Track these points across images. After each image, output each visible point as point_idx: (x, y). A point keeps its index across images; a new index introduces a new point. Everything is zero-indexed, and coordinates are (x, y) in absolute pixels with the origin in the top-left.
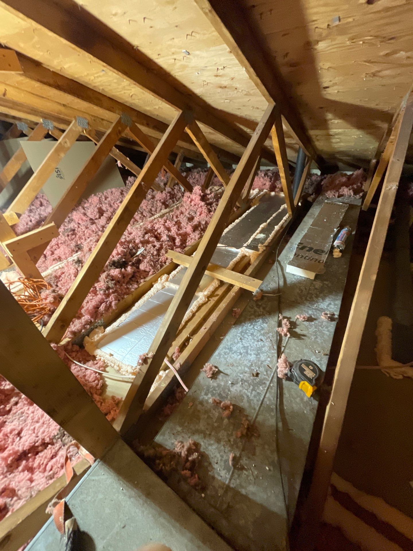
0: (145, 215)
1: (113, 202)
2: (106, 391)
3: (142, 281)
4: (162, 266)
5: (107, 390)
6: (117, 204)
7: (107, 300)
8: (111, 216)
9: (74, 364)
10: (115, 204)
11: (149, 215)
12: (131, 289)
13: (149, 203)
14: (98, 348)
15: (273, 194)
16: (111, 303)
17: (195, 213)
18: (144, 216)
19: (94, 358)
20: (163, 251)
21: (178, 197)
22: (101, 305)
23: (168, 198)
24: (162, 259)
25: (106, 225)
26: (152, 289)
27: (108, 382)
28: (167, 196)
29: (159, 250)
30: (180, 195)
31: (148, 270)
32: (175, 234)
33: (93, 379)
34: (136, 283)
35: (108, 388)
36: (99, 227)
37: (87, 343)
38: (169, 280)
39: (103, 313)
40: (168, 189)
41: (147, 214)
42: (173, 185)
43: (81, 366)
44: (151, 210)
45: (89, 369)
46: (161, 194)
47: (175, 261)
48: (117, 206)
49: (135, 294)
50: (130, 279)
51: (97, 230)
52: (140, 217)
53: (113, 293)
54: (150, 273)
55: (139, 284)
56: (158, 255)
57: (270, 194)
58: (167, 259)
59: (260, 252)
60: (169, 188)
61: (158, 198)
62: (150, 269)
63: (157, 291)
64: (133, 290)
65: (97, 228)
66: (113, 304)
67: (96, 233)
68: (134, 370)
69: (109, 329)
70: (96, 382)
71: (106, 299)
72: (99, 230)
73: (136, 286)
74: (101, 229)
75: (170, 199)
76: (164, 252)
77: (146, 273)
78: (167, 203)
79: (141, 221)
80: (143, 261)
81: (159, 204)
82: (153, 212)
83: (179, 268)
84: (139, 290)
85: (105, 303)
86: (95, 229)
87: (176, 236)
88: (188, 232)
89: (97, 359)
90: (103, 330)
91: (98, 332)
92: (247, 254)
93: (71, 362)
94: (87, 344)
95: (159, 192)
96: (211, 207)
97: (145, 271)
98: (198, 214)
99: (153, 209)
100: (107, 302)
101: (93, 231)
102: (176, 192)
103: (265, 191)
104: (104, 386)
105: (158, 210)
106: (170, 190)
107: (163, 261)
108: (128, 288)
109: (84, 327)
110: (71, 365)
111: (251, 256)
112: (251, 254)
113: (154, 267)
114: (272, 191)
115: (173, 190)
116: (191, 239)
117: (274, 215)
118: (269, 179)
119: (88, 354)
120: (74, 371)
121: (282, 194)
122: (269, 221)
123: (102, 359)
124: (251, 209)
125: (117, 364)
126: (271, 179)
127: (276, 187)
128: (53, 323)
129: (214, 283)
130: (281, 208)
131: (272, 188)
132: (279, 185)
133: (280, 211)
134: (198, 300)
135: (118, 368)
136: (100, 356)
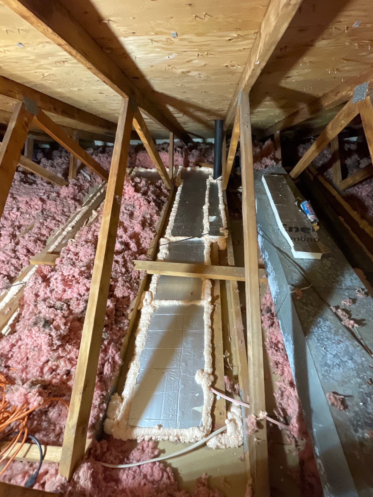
0: (60, 220)
1: (8, 212)
2: (181, 478)
3: (129, 311)
4: (138, 283)
5: (180, 476)
6: (13, 213)
7: (108, 356)
8: (13, 232)
9: (122, 471)
10: (11, 214)
11: (63, 219)
12: (123, 328)
13: (58, 203)
14: (133, 427)
15: (189, 169)
16: (113, 358)
17: (134, 207)
18: (59, 221)
19: (133, 443)
20: (129, 265)
21: (86, 188)
22: (103, 367)
23: (77, 191)
24: (134, 275)
25: (15, 247)
26: (142, 316)
27: (175, 463)
28: (74, 190)
29: (125, 265)
30: (88, 185)
31: (126, 294)
32: (128, 239)
33: (159, 474)
34: (124, 318)
35: (179, 472)
36: (10, 254)
37: (112, 428)
38: (154, 296)
39: (111, 377)
40: (71, 181)
41: (62, 217)
42: (75, 174)
43: (129, 468)
44: (63, 211)
45: (142, 465)
46: (67, 188)
47: (149, 272)
48: (14, 216)
49: (129, 332)
50: (115, 315)
51: (8, 258)
52: (55, 224)
53: (109, 343)
54: (132, 297)
55: (127, 316)
56: (127, 271)
57: (186, 170)
58: (139, 272)
59: (226, 237)
60: (73, 180)
61: (65, 194)
62: (129, 293)
63: (151, 317)
64: (126, 328)
65: (7, 255)
66: (117, 358)
67: (8, 263)
68: (203, 431)
69: (127, 393)
70: (165, 475)
71: (106, 356)
72: (11, 258)
73: (126, 321)
74: (13, 255)
75: (79, 192)
76: (132, 266)
77: (126, 299)
78: (78, 198)
79: (56, 228)
80: (115, 286)
81: (71, 202)
82: (67, 214)
83: (154, 280)
84: (131, 324)
85: (107, 363)
86: (6, 258)
87: (129, 241)
88: (137, 232)
89: (139, 441)
90: (120, 397)
91: (117, 404)
92: (213, 241)
93: (114, 471)
94: (113, 430)
95: (64, 187)
96: (148, 197)
97: (123, 297)
98: (138, 207)
99: (65, 210)
100: (109, 359)
101: (3, 262)
102: (82, 182)
103: (180, 167)
104: (175, 471)
105: (72, 209)
106: (75, 181)
107: (137, 278)
108: (120, 328)
109: (100, 410)
110: (118, 475)
111: (218, 243)
112: (217, 241)
113: (131, 288)
114: (188, 166)
115: (78, 180)
116: (145, 238)
117: (207, 192)
118: (180, 155)
119: (122, 442)
120: (130, 482)
121: (198, 169)
122: (207, 200)
123: (147, 438)
124: (180, 189)
125: (175, 434)
126: (182, 154)
127: (189, 162)
128: (74, 436)
129: (208, 285)
130: (208, 183)
131: (186, 164)
132: (192, 160)
133: (208, 187)
134: (205, 310)
135: (176, 438)
136: (143, 436)
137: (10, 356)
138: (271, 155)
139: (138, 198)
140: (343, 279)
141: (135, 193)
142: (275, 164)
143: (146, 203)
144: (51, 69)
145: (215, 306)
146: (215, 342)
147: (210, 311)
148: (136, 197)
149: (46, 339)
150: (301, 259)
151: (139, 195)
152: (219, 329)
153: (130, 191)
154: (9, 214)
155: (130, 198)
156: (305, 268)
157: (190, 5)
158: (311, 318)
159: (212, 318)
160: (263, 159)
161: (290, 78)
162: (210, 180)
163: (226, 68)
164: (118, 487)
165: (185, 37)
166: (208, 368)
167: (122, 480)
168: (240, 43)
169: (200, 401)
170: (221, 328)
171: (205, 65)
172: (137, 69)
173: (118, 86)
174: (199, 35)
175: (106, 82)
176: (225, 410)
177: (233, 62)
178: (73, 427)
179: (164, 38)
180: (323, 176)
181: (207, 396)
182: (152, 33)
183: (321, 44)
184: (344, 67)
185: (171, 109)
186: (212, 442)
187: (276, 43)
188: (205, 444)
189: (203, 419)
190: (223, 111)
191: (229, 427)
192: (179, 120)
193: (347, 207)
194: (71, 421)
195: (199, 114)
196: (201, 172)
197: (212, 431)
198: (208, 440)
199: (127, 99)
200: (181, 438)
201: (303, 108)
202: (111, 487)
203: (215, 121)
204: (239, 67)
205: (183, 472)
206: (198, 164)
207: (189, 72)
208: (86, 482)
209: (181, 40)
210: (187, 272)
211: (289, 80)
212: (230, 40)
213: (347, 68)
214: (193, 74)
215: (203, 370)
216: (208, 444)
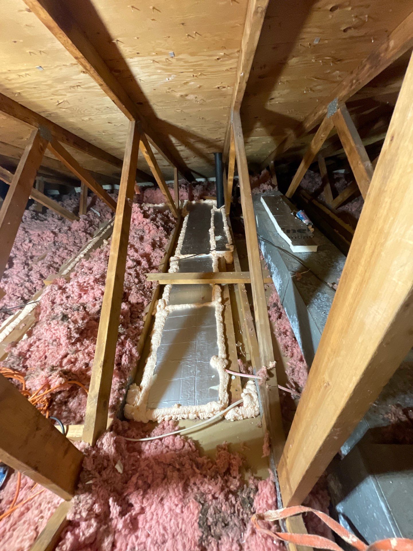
0: (72, 250)
1: (20, 243)
2: (202, 448)
3: (143, 314)
4: (151, 292)
5: (201, 446)
6: (25, 245)
7: (125, 349)
8: (25, 261)
9: (144, 443)
10: (23, 245)
11: (75, 249)
12: (139, 327)
13: (70, 235)
14: (153, 409)
15: (194, 202)
16: (130, 351)
17: (143, 232)
18: (70, 251)
19: (153, 424)
20: (141, 276)
21: (96, 223)
22: (121, 359)
23: (88, 225)
24: (147, 285)
25: (29, 272)
26: (157, 320)
27: (195, 437)
28: (85, 224)
29: (138, 276)
30: (98, 220)
31: (140, 301)
32: (139, 257)
33: (180, 444)
34: (139, 319)
35: (200, 443)
36: (23, 277)
37: (132, 412)
38: (167, 303)
39: (129, 368)
40: (82, 216)
41: (74, 248)
42: (85, 210)
43: (151, 441)
44: (75, 242)
45: (164, 437)
46: (78, 222)
47: (161, 283)
48: (27, 247)
49: (144, 332)
50: (131, 317)
51: (22, 281)
52: (68, 254)
53: (126, 339)
54: (145, 303)
55: (142, 318)
56: (140, 282)
57: (191, 203)
58: (152, 283)
59: (232, 251)
60: (84, 215)
61: (76, 228)
62: (142, 299)
63: (165, 319)
64: (141, 327)
65: (21, 278)
66: (134, 351)
67: (21, 286)
69: (145, 382)
70: (186, 444)
71: (123, 349)
72: (25, 281)
73: (141, 323)
74: (27, 279)
75: (90, 226)
76: (144, 277)
77: (140, 306)
78: (89, 232)
79: (69, 257)
80: (129, 294)
81: (82, 234)
82: (78, 245)
83: (166, 290)
84: (146, 325)
85: (125, 354)
86: (19, 281)
87: (141, 259)
88: (147, 252)
89: (159, 422)
90: (138, 387)
91: (136, 392)
92: (221, 256)
93: (137, 444)
94: (133, 414)
95: (75, 221)
96: (157, 223)
97: (138, 303)
99: (77, 241)
100: (126, 352)
101: (17, 284)
102: (92, 219)
103: (185, 201)
104: (196, 443)
105: (83, 241)
106: (86, 217)
107: (150, 287)
108: (136, 328)
109: (120, 395)
110: (140, 447)
111: (225, 257)
112: (224, 255)
113: (145, 295)
114: (193, 200)
115: (88, 216)
116: (156, 258)
117: (212, 219)
118: (185, 190)
119: (142, 424)
120: (152, 451)
121: (202, 202)
122: (212, 224)
123: (167, 418)
124: (186, 219)
125: (194, 411)
126: (186, 189)
127: (193, 196)
128: (96, 404)
129: (217, 290)
130: (212, 212)
131: (191, 198)
132: (196, 194)
133: (213, 215)
134: (216, 309)
135: (195, 415)
136: (163, 416)
137: (28, 356)
138: (268, 182)
139: (147, 224)
140: (337, 264)
141: (144, 219)
142: (272, 188)
143: (155, 227)
144: (65, 95)
145: (225, 306)
146: (227, 334)
147: (221, 310)
148: (145, 223)
149: (65, 331)
150: (299, 253)
151: (148, 220)
152: (230, 324)
153: (140, 218)
154: (21, 245)
155: (139, 224)
156: (303, 259)
157: (183, 24)
158: (311, 293)
159: (223, 315)
160: (261, 185)
161: (273, 100)
162: (215, 209)
163: (218, 90)
164: (141, 457)
165: (181, 57)
166: (222, 354)
167: (145, 451)
168: (227, 62)
169: (216, 381)
170: (232, 322)
171: (200, 87)
172: (142, 93)
173: (126, 107)
174: (192, 54)
175: (115, 101)
176: (241, 387)
177: (223, 83)
178: (95, 397)
179: (163, 58)
180: (317, 200)
181: (223, 377)
182: (154, 54)
183: (293, 61)
184: (316, 86)
185: (173, 140)
186: (230, 415)
187: (254, 52)
188: (223, 418)
189: (220, 395)
190: (220, 141)
191: (246, 400)
192: (182, 154)
193: (340, 221)
194: (93, 392)
195: (199, 146)
196: (205, 205)
197: (229, 405)
198: (226, 413)
199: (134, 122)
200: (200, 415)
201: (290, 135)
202: (134, 456)
203: (215, 154)
204: (229, 88)
205: (203, 443)
206: (203, 197)
207: (187, 95)
208: (110, 448)
209: (178, 60)
210: (198, 278)
211: (273, 102)
212: (218, 59)
213: (318, 87)
214: (191, 97)
215: (217, 356)
216: (226, 417)
